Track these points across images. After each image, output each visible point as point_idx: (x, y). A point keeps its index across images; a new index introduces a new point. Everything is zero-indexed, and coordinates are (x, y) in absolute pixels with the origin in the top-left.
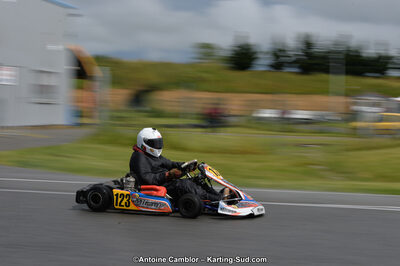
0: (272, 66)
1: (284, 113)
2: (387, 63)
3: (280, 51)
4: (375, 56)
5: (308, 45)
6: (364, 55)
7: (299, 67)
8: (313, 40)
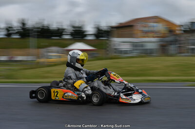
0: (6, 35)
1: (12, 58)
2: (62, 32)
3: (10, 27)
4: (56, 29)
5: (24, 24)
6: (51, 28)
7: (19, 35)
8: (26, 22)
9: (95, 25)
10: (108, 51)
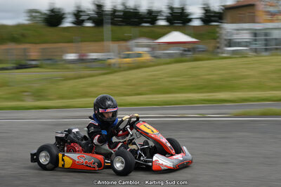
0: (73, 23)
1: (83, 56)
2: (157, 16)
5: (99, 6)
9: (204, 4)
10: (218, 42)
